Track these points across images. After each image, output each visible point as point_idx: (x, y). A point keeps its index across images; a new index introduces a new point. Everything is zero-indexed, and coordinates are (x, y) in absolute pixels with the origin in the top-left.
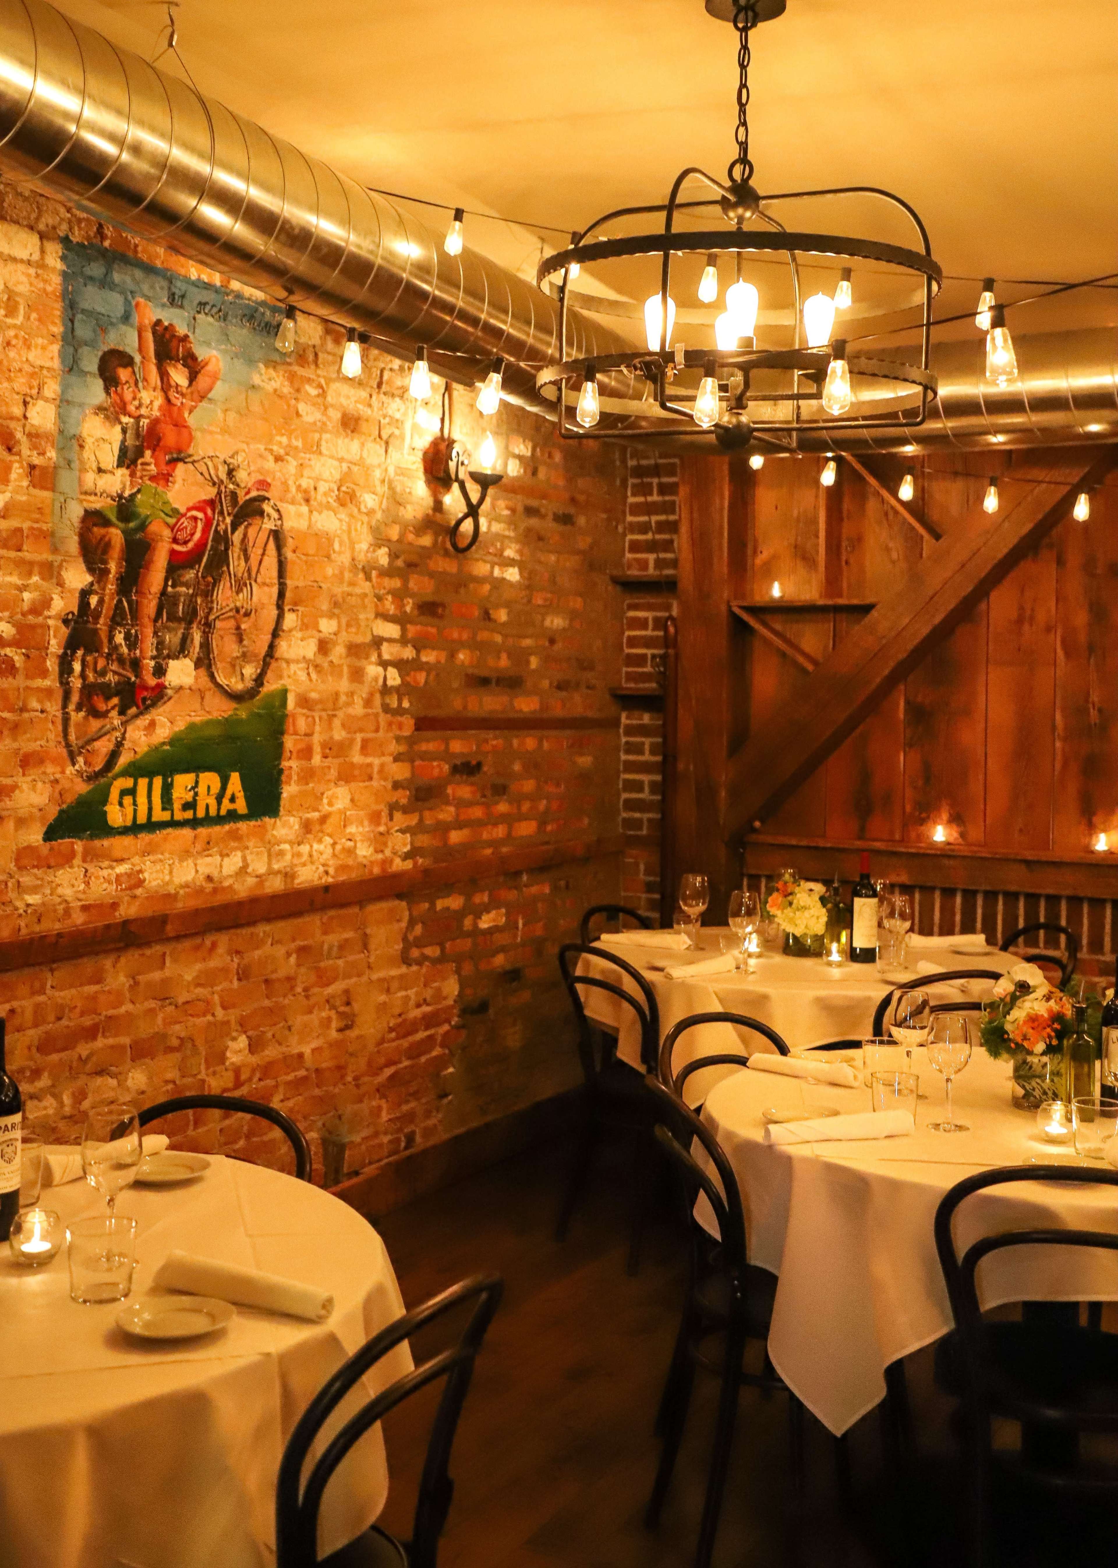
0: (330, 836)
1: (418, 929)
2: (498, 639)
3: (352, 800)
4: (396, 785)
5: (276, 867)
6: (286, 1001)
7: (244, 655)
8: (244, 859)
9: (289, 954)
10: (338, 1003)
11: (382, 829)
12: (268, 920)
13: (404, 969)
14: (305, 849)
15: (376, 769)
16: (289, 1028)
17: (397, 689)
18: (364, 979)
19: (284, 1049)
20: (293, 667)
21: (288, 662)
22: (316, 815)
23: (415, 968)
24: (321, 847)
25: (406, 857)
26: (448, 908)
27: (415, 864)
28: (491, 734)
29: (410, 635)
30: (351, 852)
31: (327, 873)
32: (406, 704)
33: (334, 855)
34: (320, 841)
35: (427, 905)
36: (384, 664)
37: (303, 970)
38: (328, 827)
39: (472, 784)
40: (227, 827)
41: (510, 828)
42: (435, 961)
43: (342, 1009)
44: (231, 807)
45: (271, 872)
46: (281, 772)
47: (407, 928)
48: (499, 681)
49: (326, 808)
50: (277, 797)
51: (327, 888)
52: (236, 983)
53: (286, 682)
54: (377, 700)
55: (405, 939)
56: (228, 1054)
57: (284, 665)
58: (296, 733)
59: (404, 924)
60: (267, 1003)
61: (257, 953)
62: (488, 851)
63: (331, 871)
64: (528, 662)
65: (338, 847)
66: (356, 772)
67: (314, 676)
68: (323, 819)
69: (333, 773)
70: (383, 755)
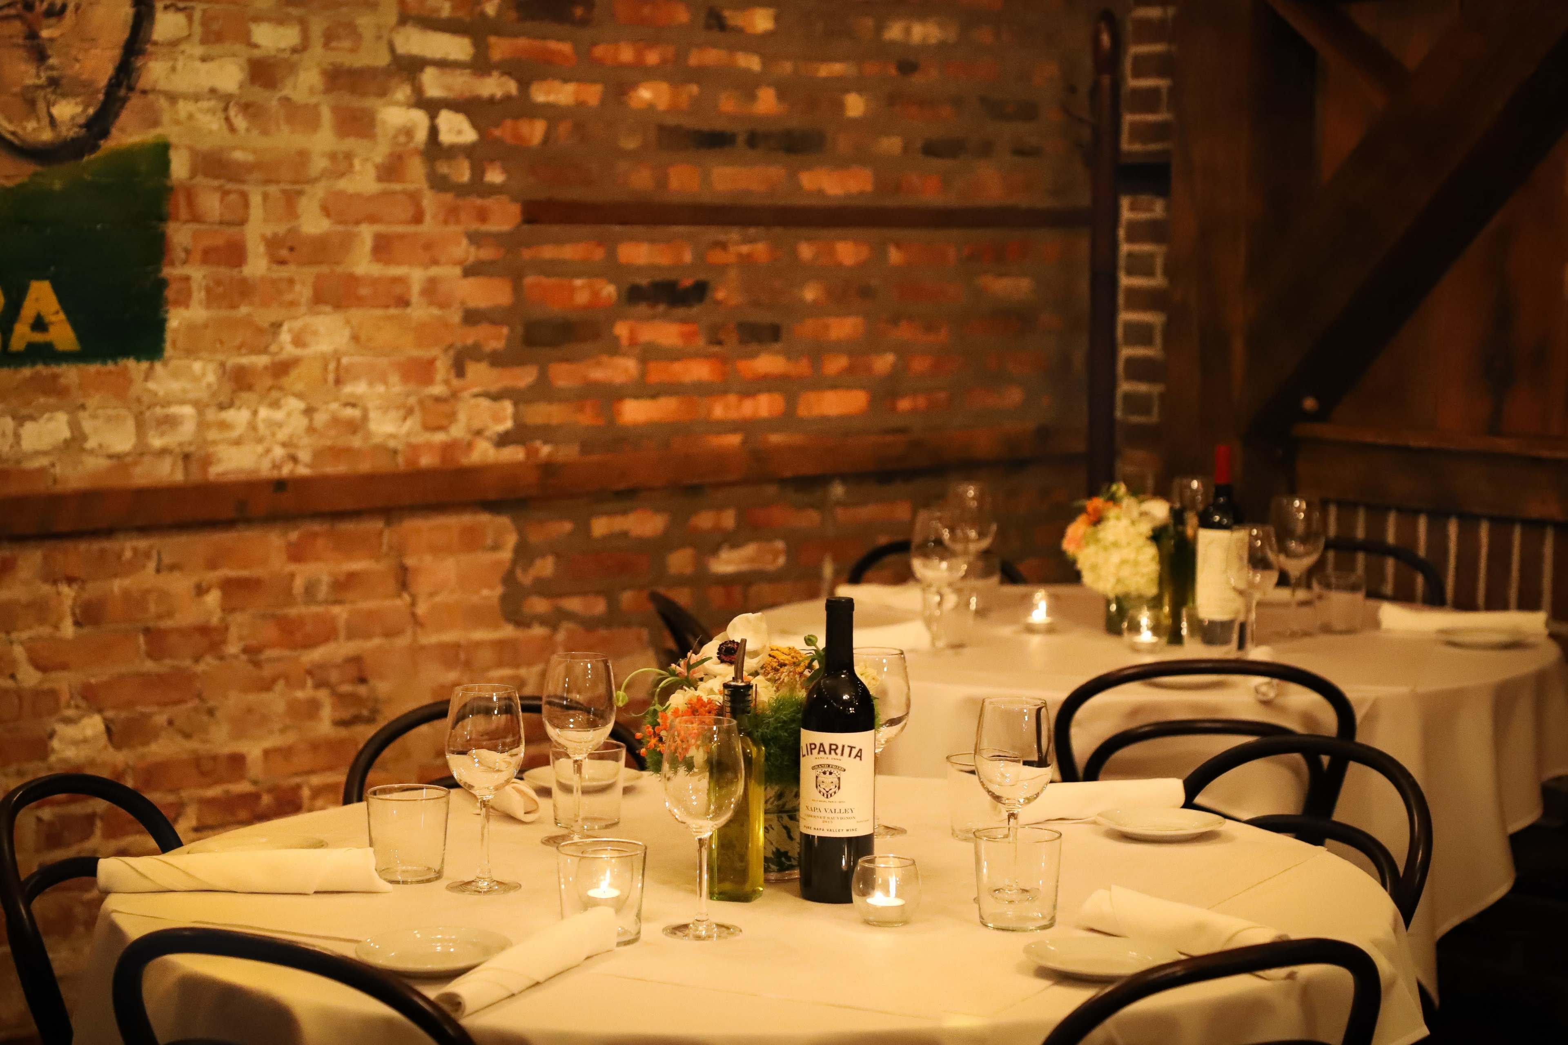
0: (300, 396)
1: (546, 567)
2: (752, 63)
3: (355, 338)
4: (472, 317)
5: (157, 442)
6: (200, 668)
7: (54, 83)
8: (74, 425)
9: (201, 590)
10: (334, 676)
11: (438, 389)
12: (144, 530)
13: (508, 631)
14: (238, 417)
15: (416, 289)
16: (211, 712)
17: (468, 151)
18: (403, 641)
19: (193, 745)
20: (184, 108)
21: (173, 98)
22: (262, 361)
23: (538, 631)
24: (278, 415)
25: (503, 440)
26: (624, 534)
27: (532, 453)
28: (734, 234)
29: (496, 55)
30: (354, 427)
31: (294, 459)
32: (495, 176)
33: (311, 430)
34: (275, 405)
35: (567, 526)
36: (432, 107)
37: (239, 618)
38: (295, 380)
39: (683, 321)
40: (27, 372)
41: (791, 402)
42: (589, 624)
43: (346, 688)
44: (39, 337)
45: (141, 452)
46: (162, 284)
47: (515, 562)
48: (754, 140)
49: (289, 350)
50: (158, 327)
51: (280, 485)
52: (68, 629)
53: (168, 130)
54: (417, 170)
55: (509, 579)
56: (55, 744)
57: (163, 102)
58: (196, 218)
59: (506, 555)
60: (149, 666)
61: (117, 585)
62: (734, 440)
63: (305, 456)
64: (840, 106)
65: (321, 418)
66: (364, 291)
67: (240, 123)
68: (282, 369)
69: (304, 291)
70: (435, 262)
